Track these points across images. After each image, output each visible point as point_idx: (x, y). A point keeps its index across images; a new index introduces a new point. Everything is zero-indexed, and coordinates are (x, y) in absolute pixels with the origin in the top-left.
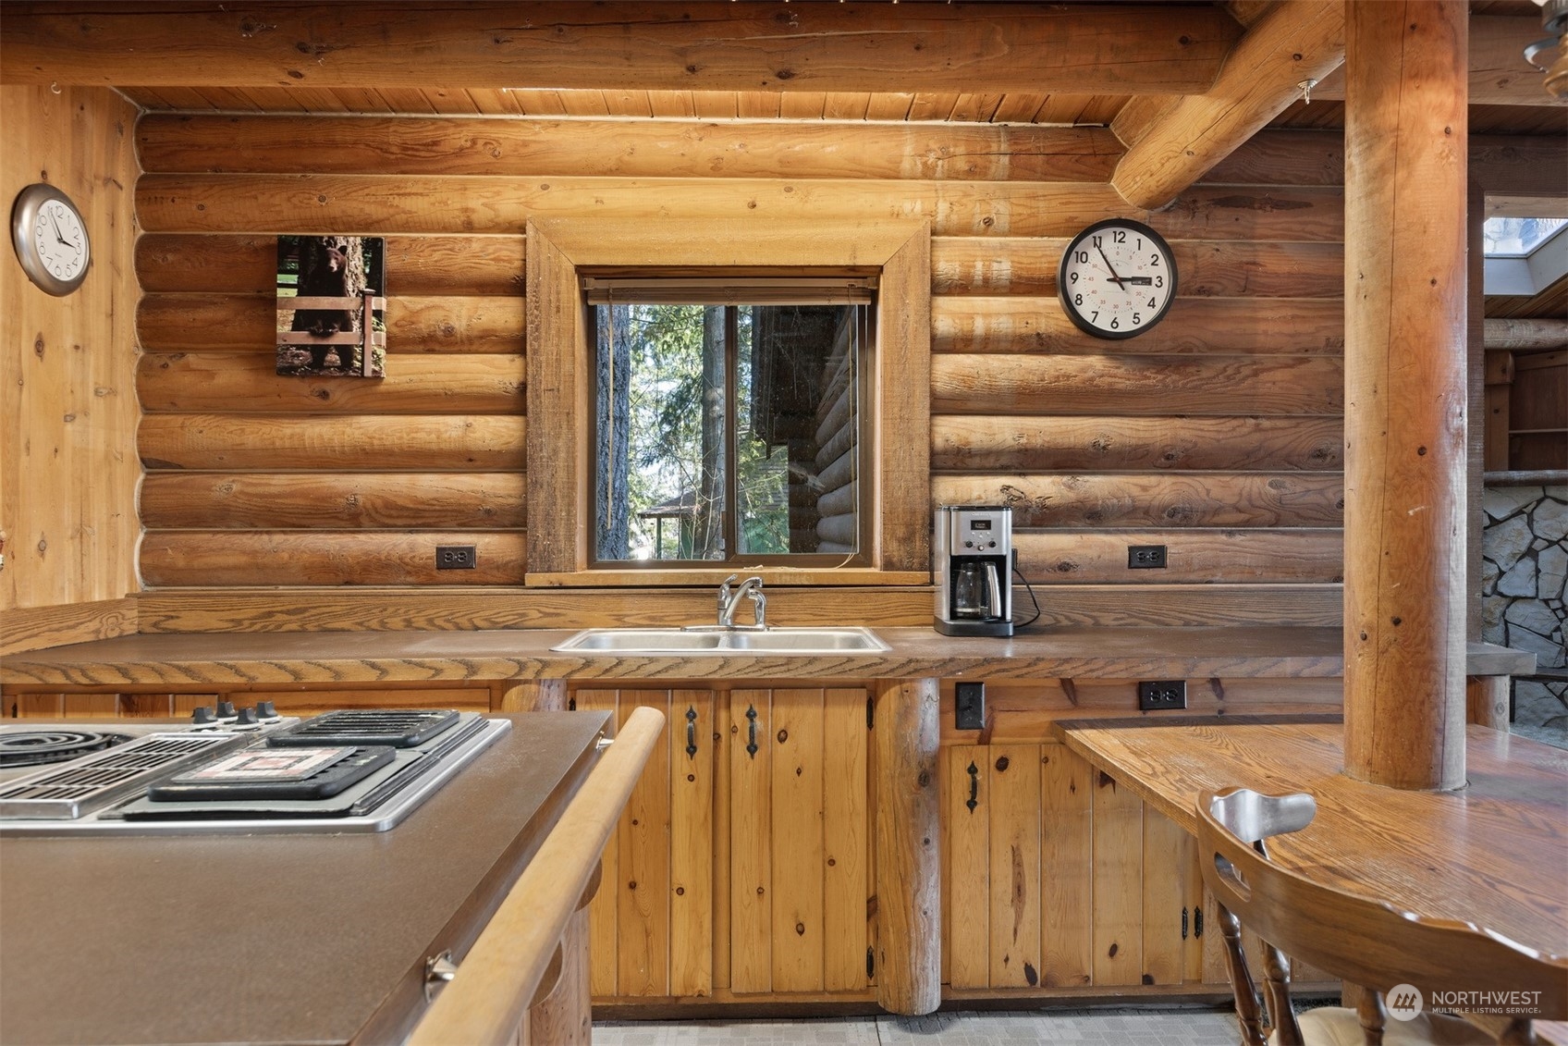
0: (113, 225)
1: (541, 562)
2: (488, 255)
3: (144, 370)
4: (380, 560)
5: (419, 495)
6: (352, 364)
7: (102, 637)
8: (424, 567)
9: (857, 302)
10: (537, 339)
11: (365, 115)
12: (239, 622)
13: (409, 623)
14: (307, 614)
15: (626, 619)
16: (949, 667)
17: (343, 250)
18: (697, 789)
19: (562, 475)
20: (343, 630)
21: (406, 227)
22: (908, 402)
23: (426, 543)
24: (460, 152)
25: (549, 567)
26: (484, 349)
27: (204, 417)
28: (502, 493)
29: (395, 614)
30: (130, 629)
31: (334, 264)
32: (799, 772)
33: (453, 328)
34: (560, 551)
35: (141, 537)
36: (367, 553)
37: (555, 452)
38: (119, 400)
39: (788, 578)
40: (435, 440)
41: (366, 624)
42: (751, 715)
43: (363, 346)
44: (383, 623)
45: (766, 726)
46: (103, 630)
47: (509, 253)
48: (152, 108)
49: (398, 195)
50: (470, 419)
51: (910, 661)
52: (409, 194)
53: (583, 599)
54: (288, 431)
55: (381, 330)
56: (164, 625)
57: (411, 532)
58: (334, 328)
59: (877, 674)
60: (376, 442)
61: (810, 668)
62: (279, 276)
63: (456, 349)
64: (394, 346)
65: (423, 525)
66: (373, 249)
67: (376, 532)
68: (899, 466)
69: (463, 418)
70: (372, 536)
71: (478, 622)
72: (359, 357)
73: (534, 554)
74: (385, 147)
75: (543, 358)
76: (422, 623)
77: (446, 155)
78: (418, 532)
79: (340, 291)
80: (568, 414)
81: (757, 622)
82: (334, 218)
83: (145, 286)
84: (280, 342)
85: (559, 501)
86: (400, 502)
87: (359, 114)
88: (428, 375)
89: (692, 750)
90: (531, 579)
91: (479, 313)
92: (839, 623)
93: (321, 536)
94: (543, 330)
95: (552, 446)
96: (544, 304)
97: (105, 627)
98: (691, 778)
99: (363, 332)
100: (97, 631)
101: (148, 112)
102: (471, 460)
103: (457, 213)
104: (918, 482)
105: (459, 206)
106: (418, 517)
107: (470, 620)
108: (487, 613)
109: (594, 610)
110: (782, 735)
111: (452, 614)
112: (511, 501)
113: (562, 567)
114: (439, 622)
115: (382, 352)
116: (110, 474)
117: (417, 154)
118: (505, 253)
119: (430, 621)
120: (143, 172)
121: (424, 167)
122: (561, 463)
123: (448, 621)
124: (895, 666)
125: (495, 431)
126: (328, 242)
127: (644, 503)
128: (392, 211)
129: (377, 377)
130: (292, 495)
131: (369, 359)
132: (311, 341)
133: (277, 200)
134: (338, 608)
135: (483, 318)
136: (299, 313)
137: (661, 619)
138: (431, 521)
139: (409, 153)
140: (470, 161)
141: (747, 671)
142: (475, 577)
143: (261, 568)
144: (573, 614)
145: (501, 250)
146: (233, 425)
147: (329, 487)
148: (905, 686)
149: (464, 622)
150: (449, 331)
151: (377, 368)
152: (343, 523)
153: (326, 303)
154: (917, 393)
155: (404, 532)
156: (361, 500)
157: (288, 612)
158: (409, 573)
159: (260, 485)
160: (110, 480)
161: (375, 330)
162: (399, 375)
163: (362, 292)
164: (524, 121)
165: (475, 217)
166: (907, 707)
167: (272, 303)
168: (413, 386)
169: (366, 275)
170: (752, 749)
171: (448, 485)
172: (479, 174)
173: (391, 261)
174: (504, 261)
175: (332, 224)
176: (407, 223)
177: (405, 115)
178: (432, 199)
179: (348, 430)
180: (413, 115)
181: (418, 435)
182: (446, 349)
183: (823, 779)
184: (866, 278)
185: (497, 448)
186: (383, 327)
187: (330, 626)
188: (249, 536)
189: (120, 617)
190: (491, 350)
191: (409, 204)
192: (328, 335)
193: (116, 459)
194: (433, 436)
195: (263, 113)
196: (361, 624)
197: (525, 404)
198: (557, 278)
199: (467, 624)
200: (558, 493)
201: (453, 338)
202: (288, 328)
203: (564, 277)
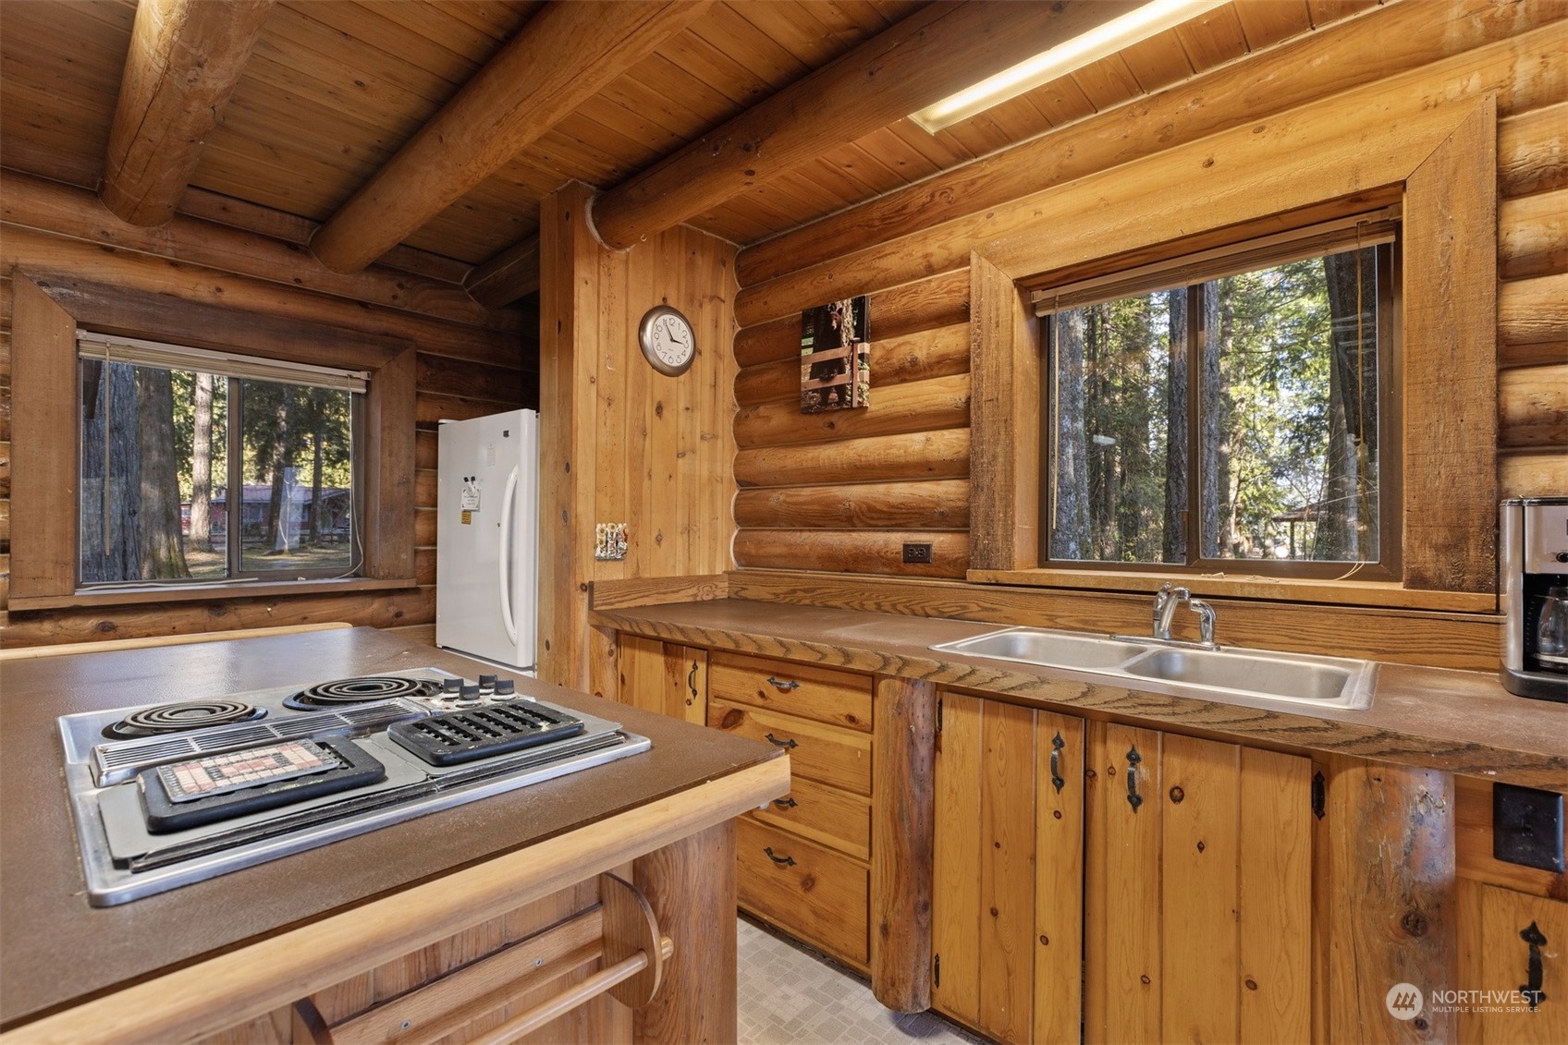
0: (716, 326)
1: (981, 560)
2: (942, 290)
3: (739, 421)
4: (864, 553)
5: (891, 500)
6: (845, 399)
7: (699, 599)
8: (895, 560)
9: (1374, 242)
10: (979, 355)
11: (862, 203)
12: (777, 595)
13: (879, 606)
14: (815, 593)
15: (1058, 620)
16: (1468, 758)
17: (841, 310)
18: (1064, 829)
19: (1000, 478)
20: (836, 607)
21: (885, 283)
22: (1452, 357)
23: (896, 540)
24: (923, 209)
25: (989, 565)
26: (943, 372)
27: (768, 449)
28: (952, 497)
29: (869, 598)
30: (725, 595)
31: (834, 324)
32: (1201, 847)
33: (917, 359)
34: (998, 550)
35: (736, 533)
36: (856, 548)
37: (994, 457)
38: (719, 443)
39: (1253, 590)
40: (903, 454)
41: (851, 604)
42: (1133, 758)
43: (852, 384)
44: (862, 605)
45: (1154, 775)
46: (700, 595)
47: (959, 284)
48: (746, 244)
49: (878, 258)
50: (931, 434)
51: (1383, 735)
52: (886, 255)
53: (1017, 597)
54: (810, 455)
55: (863, 369)
56: (740, 594)
57: (888, 531)
58: (834, 373)
59: (1318, 744)
60: (863, 459)
61: (1205, 716)
62: (803, 341)
63: (921, 376)
64: (876, 381)
65: (897, 525)
66: (859, 305)
67: (865, 531)
68: (1436, 445)
69: (925, 434)
70: (861, 534)
71: (929, 610)
72: (850, 393)
73: (976, 553)
74: (870, 223)
75: (984, 372)
76: (889, 608)
77: (912, 215)
78: (893, 531)
79: (838, 344)
80: (1006, 421)
81: (1203, 638)
82: (839, 289)
83: (740, 364)
84: (803, 389)
85: (997, 503)
86: (879, 507)
87: (858, 205)
88: (898, 401)
89: (1059, 783)
90: (974, 574)
91: (936, 341)
92: (1330, 651)
93: (830, 533)
94: (984, 346)
95: (991, 452)
96: (985, 322)
97: (701, 593)
98: (1058, 815)
99: (852, 373)
100: (696, 595)
101: (744, 248)
102: (930, 469)
103: (920, 260)
104: (1473, 467)
105: (920, 254)
106: (891, 519)
107: (923, 608)
108: (936, 603)
109: (1027, 608)
110: (1176, 792)
111: (910, 601)
112: (960, 504)
113: (999, 565)
114: (900, 607)
115: (865, 387)
116: (712, 491)
117: (891, 221)
118: (955, 284)
119: (894, 606)
120: (741, 289)
121: (898, 231)
122: (999, 468)
123: (907, 607)
124: (1353, 737)
125: (947, 442)
126: (831, 308)
127: (1279, 509)
128: (874, 273)
129: (862, 408)
130: (811, 503)
131: (856, 392)
132: (820, 386)
133: (804, 286)
134: (834, 590)
135: (939, 345)
136: (814, 366)
137: (1094, 623)
138: (901, 522)
139: (887, 222)
140: (931, 214)
141: (1116, 705)
142: (932, 570)
143: (794, 556)
144: (1008, 611)
145: (953, 282)
146: (781, 453)
147: (834, 496)
148: (1375, 771)
149: (917, 609)
150: (914, 362)
151: (861, 400)
152: (842, 524)
153: (829, 355)
154: (1471, 341)
155: (883, 531)
156: (853, 505)
157: (805, 591)
158: (884, 565)
159: (795, 495)
160: (712, 494)
161: (860, 369)
162: (878, 403)
163: (851, 341)
164: (977, 162)
165: (933, 260)
166: (1379, 804)
167: (798, 361)
168: (887, 411)
169: (854, 327)
170: (1135, 801)
171: (913, 491)
172: (939, 222)
173: (873, 312)
174: (954, 291)
175: (838, 294)
176: (886, 279)
177: (888, 193)
178: (901, 254)
179: (846, 451)
180: (894, 191)
181: (891, 451)
182: (914, 377)
183: (1238, 867)
184: (1386, 207)
185: (949, 458)
186: (866, 366)
187: (829, 603)
188: (790, 533)
189: (714, 587)
190: (949, 372)
191: (883, 263)
192: (831, 379)
193: (717, 481)
194: (902, 451)
195: (802, 226)
196: (847, 604)
197: (969, 417)
198: (997, 296)
199: (921, 612)
200: (996, 496)
201: (917, 367)
202: (807, 378)
203: (1003, 293)
